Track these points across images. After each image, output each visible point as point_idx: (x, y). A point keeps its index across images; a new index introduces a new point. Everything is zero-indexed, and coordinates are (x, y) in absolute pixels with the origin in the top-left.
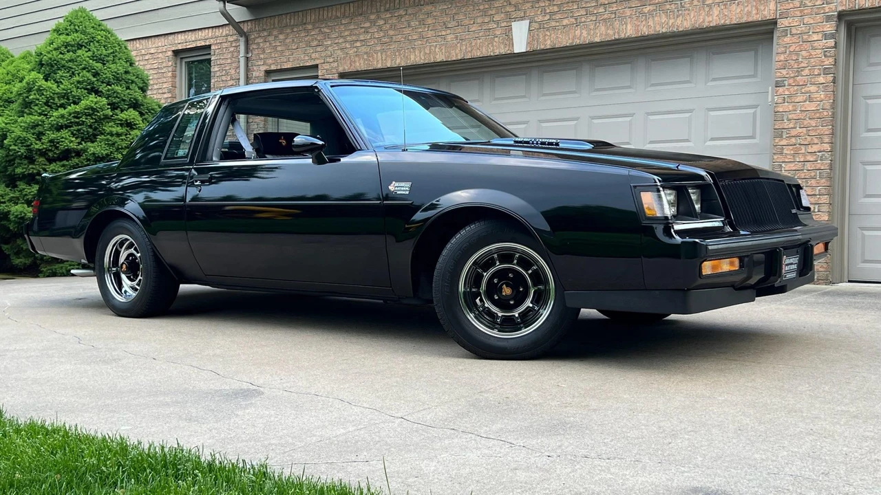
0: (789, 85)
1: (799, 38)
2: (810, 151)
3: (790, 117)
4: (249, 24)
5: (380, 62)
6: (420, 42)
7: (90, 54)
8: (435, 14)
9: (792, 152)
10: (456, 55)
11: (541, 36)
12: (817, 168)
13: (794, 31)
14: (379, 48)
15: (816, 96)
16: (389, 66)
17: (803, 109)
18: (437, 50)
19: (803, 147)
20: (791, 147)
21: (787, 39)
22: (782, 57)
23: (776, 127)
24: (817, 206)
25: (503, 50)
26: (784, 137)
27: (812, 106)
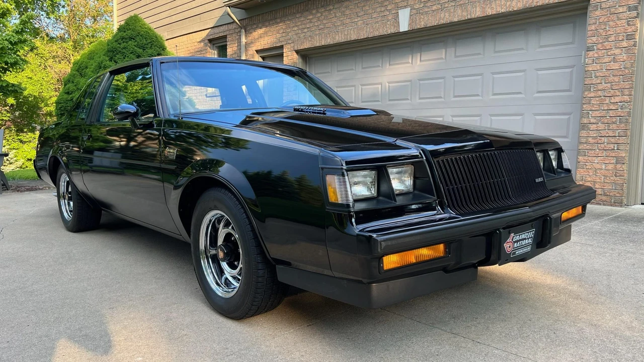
0: (598, 49)
1: (608, 11)
2: (612, 101)
3: (598, 74)
4: (246, 20)
5: (318, 42)
6: (342, 27)
7: (136, 43)
8: (351, 7)
9: (598, 103)
10: (363, 35)
11: (418, 19)
12: (618, 115)
13: (604, 6)
14: (317, 33)
15: (619, 58)
16: (323, 44)
17: (608, 68)
18: (352, 32)
19: (608, 99)
20: (597, 99)
21: (598, 13)
22: (593, 27)
23: (586, 83)
24: (616, 145)
25: (392, 30)
26: (592, 90)
27: (615, 66)
